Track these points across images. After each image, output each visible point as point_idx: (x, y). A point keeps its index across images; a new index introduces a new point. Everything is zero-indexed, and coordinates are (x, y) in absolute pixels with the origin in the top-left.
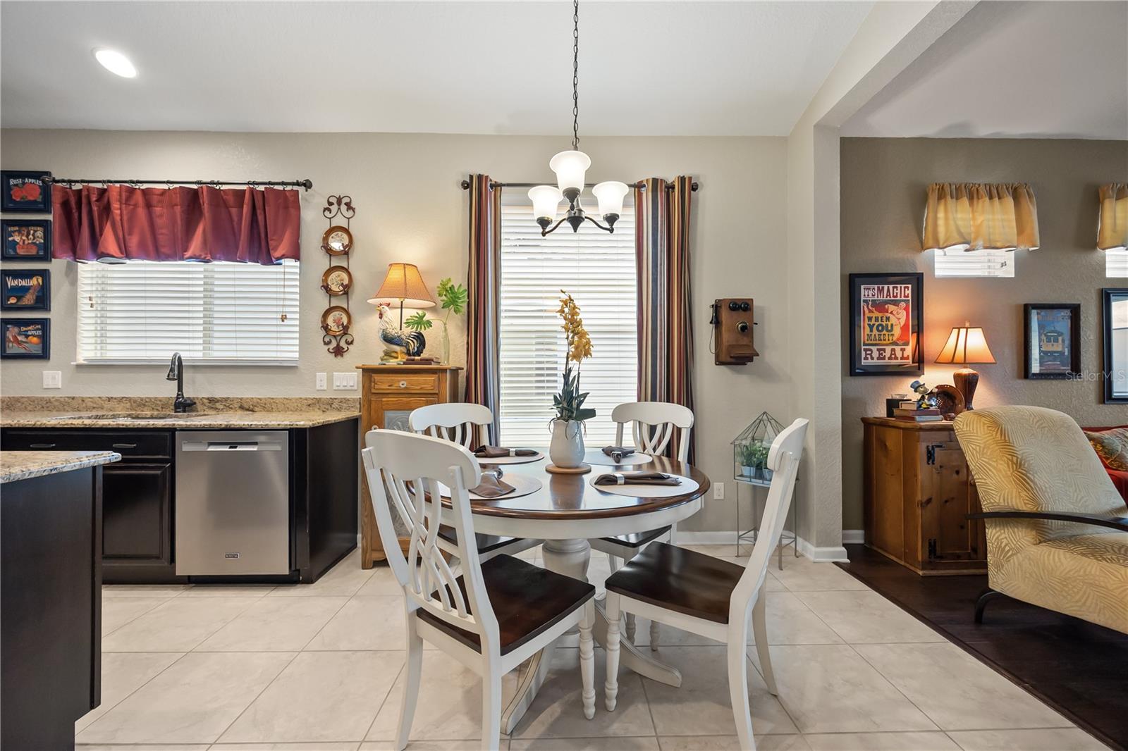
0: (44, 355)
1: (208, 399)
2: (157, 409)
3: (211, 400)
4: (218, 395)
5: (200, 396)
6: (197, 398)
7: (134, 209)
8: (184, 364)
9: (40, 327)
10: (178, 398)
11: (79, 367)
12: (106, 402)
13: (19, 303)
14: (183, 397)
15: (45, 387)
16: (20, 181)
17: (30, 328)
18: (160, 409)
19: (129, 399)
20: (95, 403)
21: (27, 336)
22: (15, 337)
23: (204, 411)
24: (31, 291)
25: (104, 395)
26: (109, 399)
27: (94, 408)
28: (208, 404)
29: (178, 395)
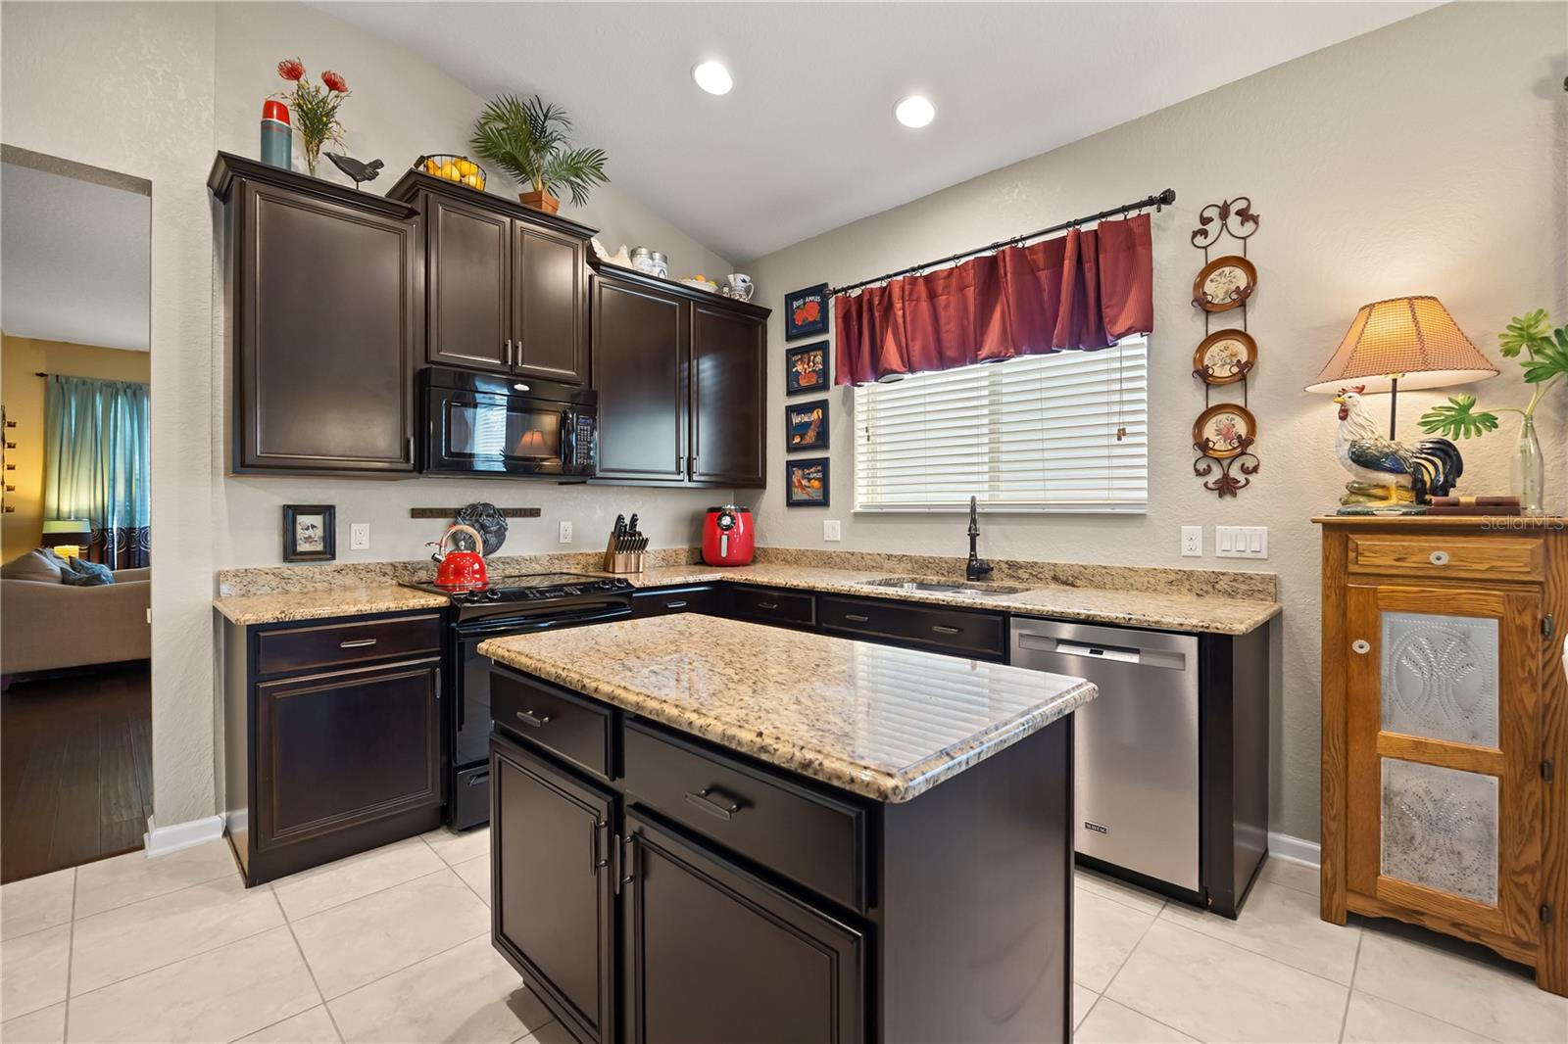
0: (824, 502)
1: (1007, 563)
2: (942, 574)
3: (1011, 565)
4: (1020, 558)
5: (997, 558)
6: (993, 561)
7: (916, 305)
8: (978, 510)
9: (820, 468)
10: (970, 560)
11: (857, 515)
12: (886, 561)
13: (803, 442)
14: (977, 560)
15: (826, 539)
16: (801, 302)
17: (812, 470)
18: (946, 574)
19: (911, 558)
20: (875, 561)
21: (809, 480)
22: (799, 481)
23: (1002, 580)
24: (812, 427)
25: (883, 552)
26: (889, 557)
27: (873, 567)
28: (1006, 571)
29: (971, 555)
